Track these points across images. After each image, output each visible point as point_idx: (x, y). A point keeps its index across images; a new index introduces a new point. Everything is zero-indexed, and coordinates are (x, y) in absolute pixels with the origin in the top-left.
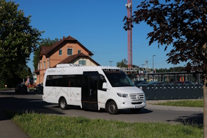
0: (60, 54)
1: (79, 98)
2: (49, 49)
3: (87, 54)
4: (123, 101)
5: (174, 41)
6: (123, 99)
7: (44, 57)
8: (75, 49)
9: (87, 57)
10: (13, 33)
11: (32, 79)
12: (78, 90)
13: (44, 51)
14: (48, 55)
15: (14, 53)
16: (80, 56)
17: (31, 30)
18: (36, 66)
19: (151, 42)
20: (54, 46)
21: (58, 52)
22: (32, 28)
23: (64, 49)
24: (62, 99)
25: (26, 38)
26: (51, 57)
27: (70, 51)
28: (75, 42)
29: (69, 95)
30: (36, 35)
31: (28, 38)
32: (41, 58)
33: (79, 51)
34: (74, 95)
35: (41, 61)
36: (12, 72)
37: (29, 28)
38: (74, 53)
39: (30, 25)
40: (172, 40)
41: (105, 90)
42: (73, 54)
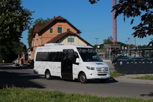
0: (51, 32)
1: (60, 70)
2: (41, 28)
3: (75, 32)
4: (91, 73)
5: (142, 15)
6: (91, 71)
7: (37, 35)
8: (65, 28)
9: (75, 35)
10: (5, 13)
11: (27, 55)
12: (59, 64)
13: (37, 30)
14: (40, 34)
15: (7, 31)
16: (69, 34)
17: (22, 11)
18: (30, 43)
19: (116, 16)
20: (46, 25)
21: (49, 30)
22: (23, 9)
23: (55, 28)
24: (47, 71)
25: (17, 17)
26: (43, 35)
27: (60, 29)
28: (64, 21)
29: (52, 68)
30: (27, 15)
31: (19, 17)
32: (34, 36)
33: (68, 30)
34: (55, 68)
35: (34, 39)
36: (9, 49)
37: (21, 8)
38: (64, 31)
39: (21, 5)
40: (139, 13)
41: (78, 64)
42: (62, 32)
